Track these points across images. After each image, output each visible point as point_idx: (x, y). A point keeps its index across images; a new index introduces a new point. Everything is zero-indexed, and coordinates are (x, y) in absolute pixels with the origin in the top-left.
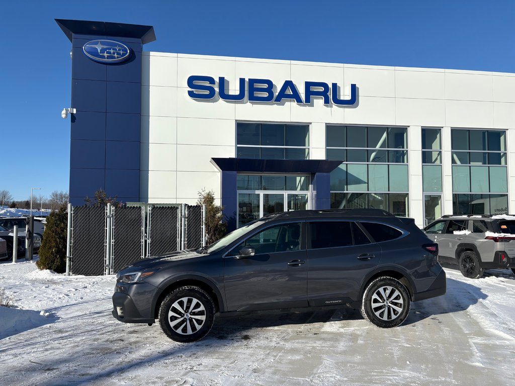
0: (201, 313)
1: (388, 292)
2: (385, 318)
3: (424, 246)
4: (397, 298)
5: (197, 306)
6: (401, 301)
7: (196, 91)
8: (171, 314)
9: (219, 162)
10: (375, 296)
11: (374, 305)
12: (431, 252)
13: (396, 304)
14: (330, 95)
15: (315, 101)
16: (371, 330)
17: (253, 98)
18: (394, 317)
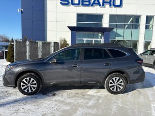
0: (35, 84)
1: (117, 80)
2: (115, 90)
3: (136, 60)
4: (121, 82)
5: (33, 81)
6: (123, 84)
7: (63, 2)
8: (22, 84)
9: (70, 28)
10: (111, 81)
11: (110, 85)
12: (139, 63)
13: (120, 85)
14: (112, 3)
15: (106, 6)
16: (108, 95)
17: (83, 5)
18: (118, 90)
